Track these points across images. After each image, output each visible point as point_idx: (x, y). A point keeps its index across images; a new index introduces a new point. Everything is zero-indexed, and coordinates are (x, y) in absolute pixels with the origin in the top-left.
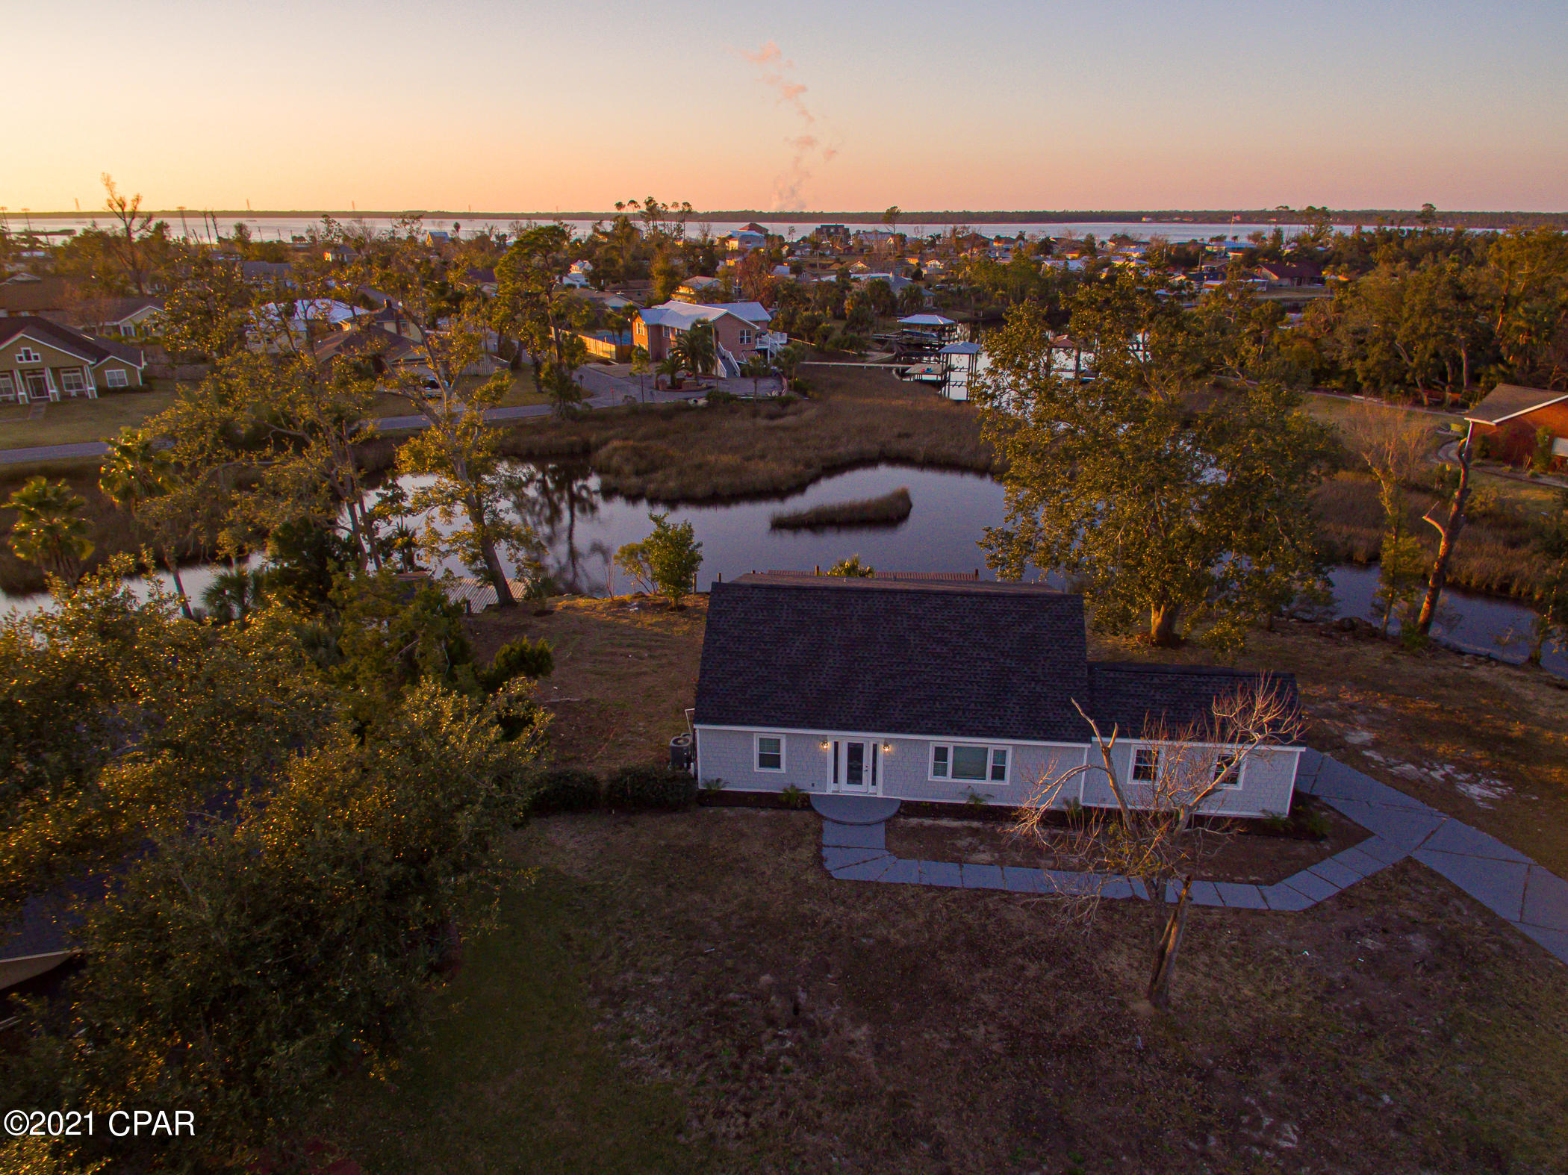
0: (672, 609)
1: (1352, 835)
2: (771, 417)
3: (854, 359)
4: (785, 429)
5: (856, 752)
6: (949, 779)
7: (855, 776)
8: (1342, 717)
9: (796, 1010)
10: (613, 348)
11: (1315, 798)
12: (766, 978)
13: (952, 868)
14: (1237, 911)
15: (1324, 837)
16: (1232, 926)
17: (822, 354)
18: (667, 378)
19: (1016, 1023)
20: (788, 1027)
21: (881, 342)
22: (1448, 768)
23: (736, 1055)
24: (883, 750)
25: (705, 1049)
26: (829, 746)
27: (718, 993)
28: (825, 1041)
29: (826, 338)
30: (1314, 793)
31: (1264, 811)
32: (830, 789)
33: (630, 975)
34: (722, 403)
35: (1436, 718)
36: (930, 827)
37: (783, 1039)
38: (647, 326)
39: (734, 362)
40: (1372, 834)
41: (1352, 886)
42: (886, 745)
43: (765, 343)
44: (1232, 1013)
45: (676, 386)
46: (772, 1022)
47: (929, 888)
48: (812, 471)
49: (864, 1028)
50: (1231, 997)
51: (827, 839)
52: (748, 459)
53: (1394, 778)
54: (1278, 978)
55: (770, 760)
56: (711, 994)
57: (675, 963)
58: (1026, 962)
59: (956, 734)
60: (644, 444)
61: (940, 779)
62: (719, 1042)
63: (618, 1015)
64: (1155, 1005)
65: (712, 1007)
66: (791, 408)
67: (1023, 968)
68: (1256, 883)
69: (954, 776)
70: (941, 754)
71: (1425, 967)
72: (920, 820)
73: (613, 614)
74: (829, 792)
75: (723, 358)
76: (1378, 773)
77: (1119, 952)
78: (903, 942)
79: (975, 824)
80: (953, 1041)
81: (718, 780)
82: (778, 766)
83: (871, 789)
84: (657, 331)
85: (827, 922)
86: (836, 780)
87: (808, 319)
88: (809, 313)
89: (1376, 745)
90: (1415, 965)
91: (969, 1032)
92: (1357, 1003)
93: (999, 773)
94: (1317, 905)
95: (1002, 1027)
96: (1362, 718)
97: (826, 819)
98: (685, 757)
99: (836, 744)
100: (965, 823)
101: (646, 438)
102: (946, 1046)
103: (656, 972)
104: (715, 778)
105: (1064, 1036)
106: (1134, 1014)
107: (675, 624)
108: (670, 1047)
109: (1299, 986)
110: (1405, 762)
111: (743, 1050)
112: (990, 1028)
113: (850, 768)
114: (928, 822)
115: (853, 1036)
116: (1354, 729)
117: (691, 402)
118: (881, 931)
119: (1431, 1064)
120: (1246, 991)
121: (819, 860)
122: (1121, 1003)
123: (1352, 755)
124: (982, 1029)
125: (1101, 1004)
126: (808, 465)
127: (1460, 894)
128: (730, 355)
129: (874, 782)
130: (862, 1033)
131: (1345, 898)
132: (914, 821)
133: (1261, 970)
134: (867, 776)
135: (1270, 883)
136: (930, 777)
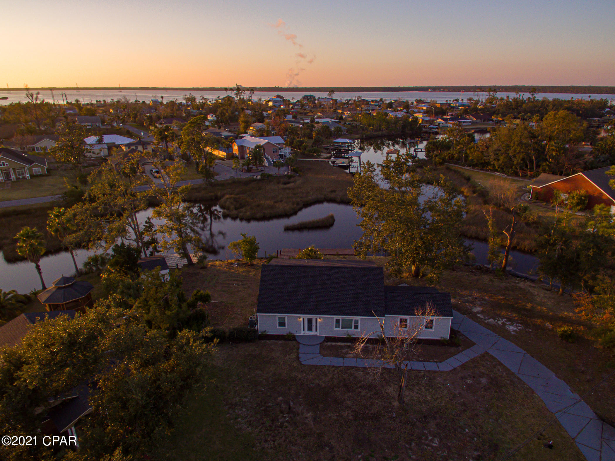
0: (249, 265)
1: (469, 344)
2: (285, 183)
3: (315, 157)
4: (289, 189)
5: (310, 321)
6: (340, 329)
7: (310, 329)
8: (472, 302)
9: (290, 408)
10: (225, 154)
11: (459, 332)
12: (280, 398)
13: (340, 359)
14: (429, 371)
15: (459, 345)
16: (427, 376)
17: (304, 155)
18: (246, 167)
19: (357, 410)
20: (287, 413)
21: (327, 149)
22: (504, 320)
23: (271, 423)
24: (319, 320)
25: (261, 421)
26: (301, 319)
27: (265, 403)
28: (298, 418)
29: (305, 149)
30: (459, 330)
31: (441, 337)
32: (302, 333)
33: (237, 399)
34: (267, 178)
35: (503, 302)
36: (334, 346)
37: (285, 417)
38: (238, 146)
39: (271, 160)
40: (475, 344)
41: (467, 362)
42: (320, 319)
43: (282, 152)
44: (424, 405)
45: (249, 170)
46: (282, 412)
47: (333, 366)
48: (299, 206)
49: (310, 413)
50: (424, 400)
51: (300, 351)
52: (276, 202)
53: (486, 324)
54: (439, 393)
55: (282, 324)
56: (263, 404)
57: (252, 394)
58: (362, 390)
59: (342, 315)
60: (237, 196)
61: (338, 329)
62: (265, 419)
63: (234, 412)
64: (400, 403)
65: (263, 408)
66: (292, 180)
67: (360, 392)
68: (436, 362)
69: (342, 328)
70: (338, 321)
71: (484, 389)
72: (331, 343)
73: (228, 268)
74: (302, 334)
75: (267, 159)
76: (481, 322)
77: (391, 386)
78: (324, 385)
79: (349, 344)
80: (337, 416)
81: (265, 331)
82: (285, 326)
83: (316, 333)
84: (242, 148)
85: (300, 379)
86: (304, 330)
87: (299, 141)
88: (299, 139)
89: (482, 312)
90: (482, 388)
91: (343, 413)
92: (462, 400)
93: (356, 327)
94: (455, 369)
95: (353, 411)
96: (478, 302)
97: (301, 344)
98: (254, 323)
99: (304, 319)
100: (346, 344)
101: (238, 194)
102: (335, 418)
103: (246, 397)
104: (264, 330)
105: (371, 413)
106: (393, 406)
107: (250, 272)
108: (250, 421)
109: (445, 395)
110: (491, 318)
111: (273, 421)
112: (349, 412)
113: (308, 326)
114: (334, 344)
115: (307, 416)
116: (475, 307)
117: (255, 177)
118: (317, 381)
119: (482, 419)
120: (428, 398)
121: (298, 358)
122: (390, 403)
123: (473, 316)
124: (346, 412)
125: (383, 403)
126: (298, 204)
127: (500, 364)
128: (269, 157)
129: (316, 331)
130: (309, 415)
131: (463, 367)
132: (329, 343)
133: (434, 391)
134: (314, 329)
135: (441, 362)
136: (335, 329)
